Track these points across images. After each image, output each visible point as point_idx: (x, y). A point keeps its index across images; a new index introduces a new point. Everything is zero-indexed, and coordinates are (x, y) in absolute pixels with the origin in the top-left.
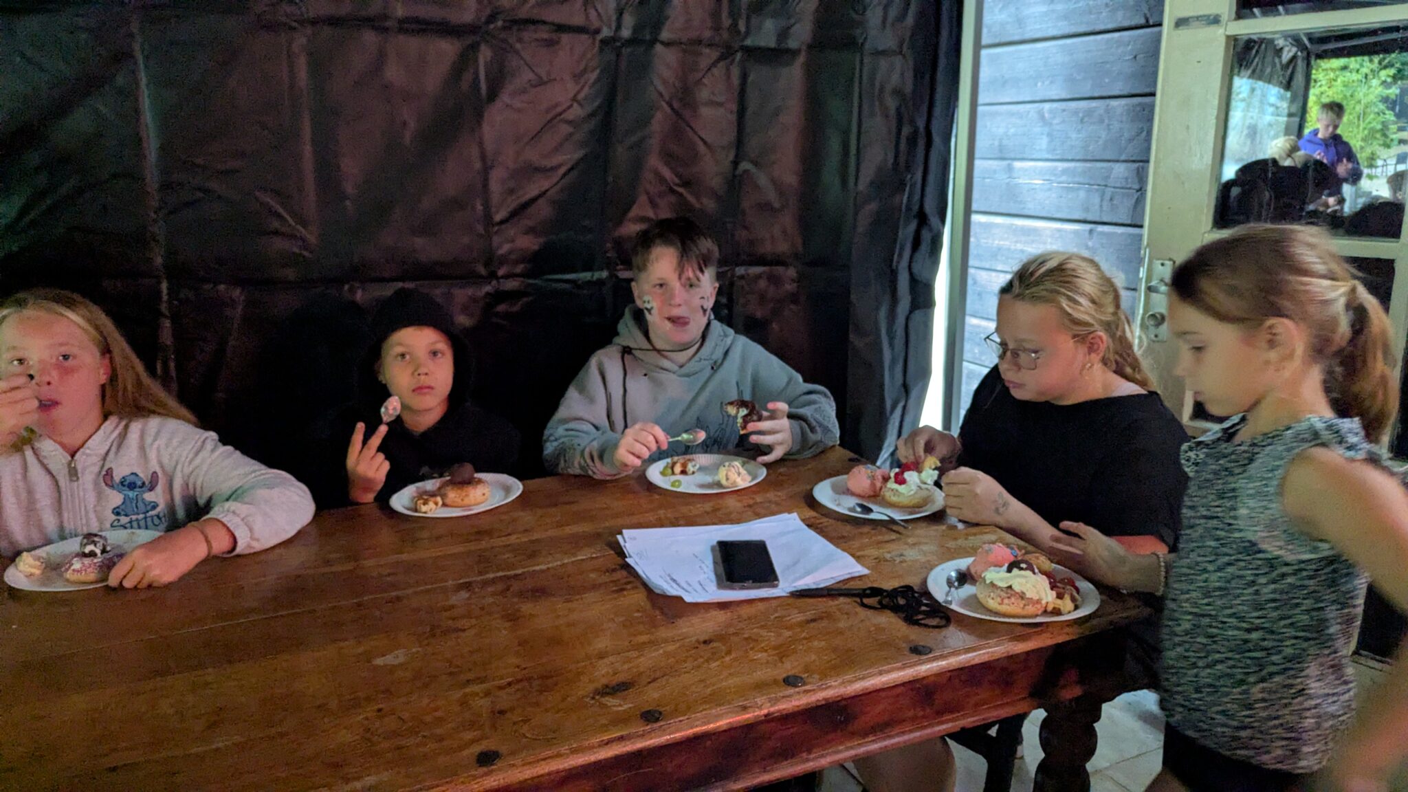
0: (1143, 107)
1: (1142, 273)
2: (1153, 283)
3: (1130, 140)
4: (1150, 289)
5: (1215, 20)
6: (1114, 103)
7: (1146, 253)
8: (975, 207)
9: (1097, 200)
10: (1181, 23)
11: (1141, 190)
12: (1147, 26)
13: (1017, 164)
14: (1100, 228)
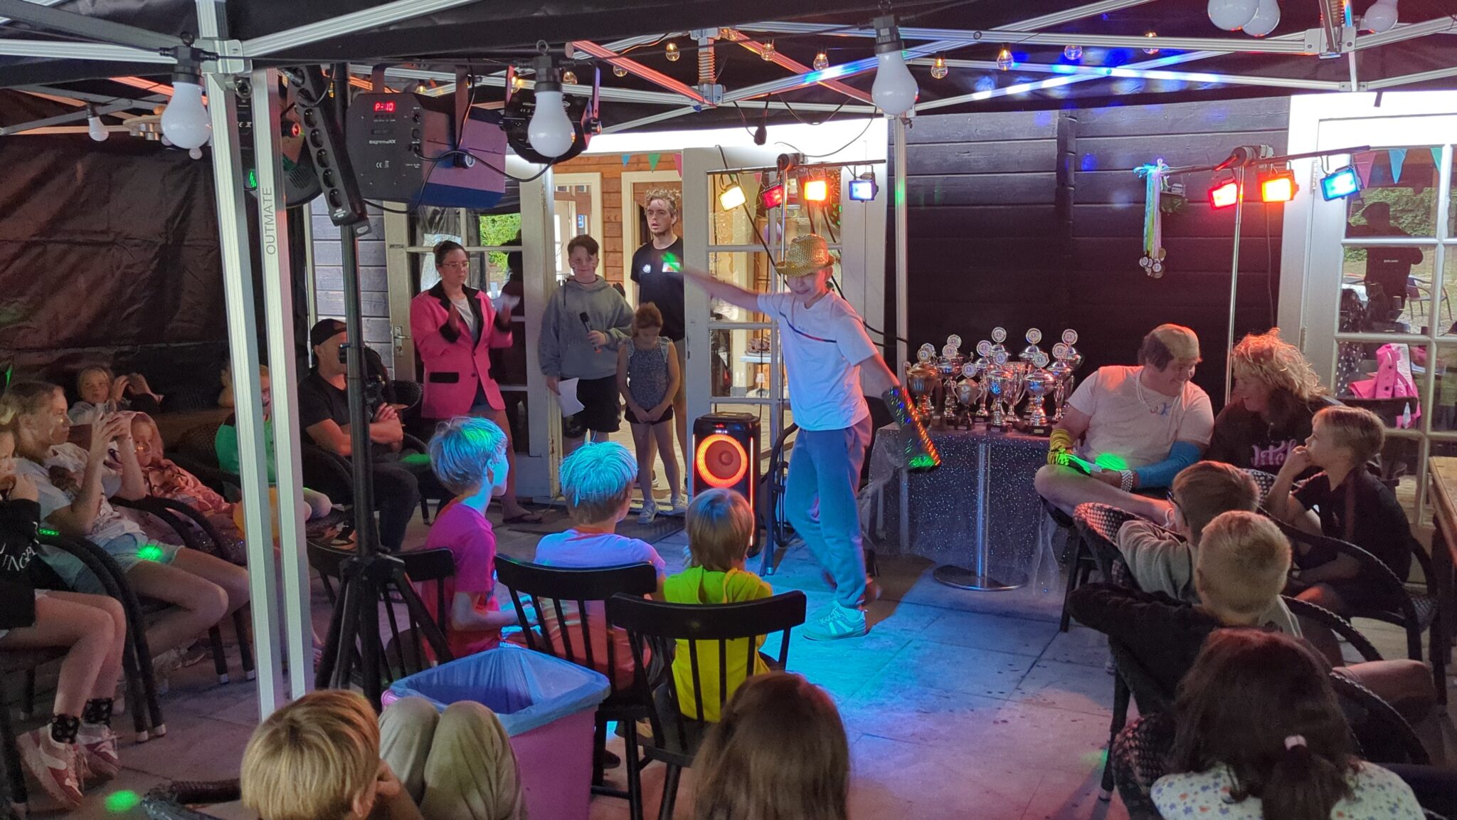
0: (382, 270)
1: (391, 332)
2: (396, 335)
3: (378, 284)
4: (395, 338)
5: (402, 247)
6: (370, 268)
7: (392, 325)
8: (319, 313)
9: (368, 307)
10: (392, 246)
11: (386, 302)
12: (378, 240)
13: (330, 292)
14: (372, 319)
